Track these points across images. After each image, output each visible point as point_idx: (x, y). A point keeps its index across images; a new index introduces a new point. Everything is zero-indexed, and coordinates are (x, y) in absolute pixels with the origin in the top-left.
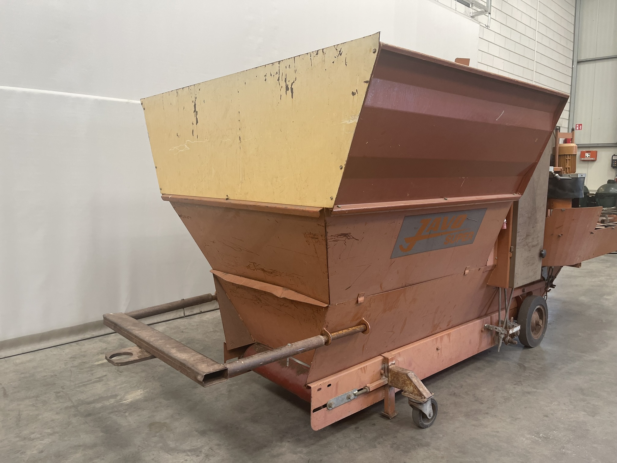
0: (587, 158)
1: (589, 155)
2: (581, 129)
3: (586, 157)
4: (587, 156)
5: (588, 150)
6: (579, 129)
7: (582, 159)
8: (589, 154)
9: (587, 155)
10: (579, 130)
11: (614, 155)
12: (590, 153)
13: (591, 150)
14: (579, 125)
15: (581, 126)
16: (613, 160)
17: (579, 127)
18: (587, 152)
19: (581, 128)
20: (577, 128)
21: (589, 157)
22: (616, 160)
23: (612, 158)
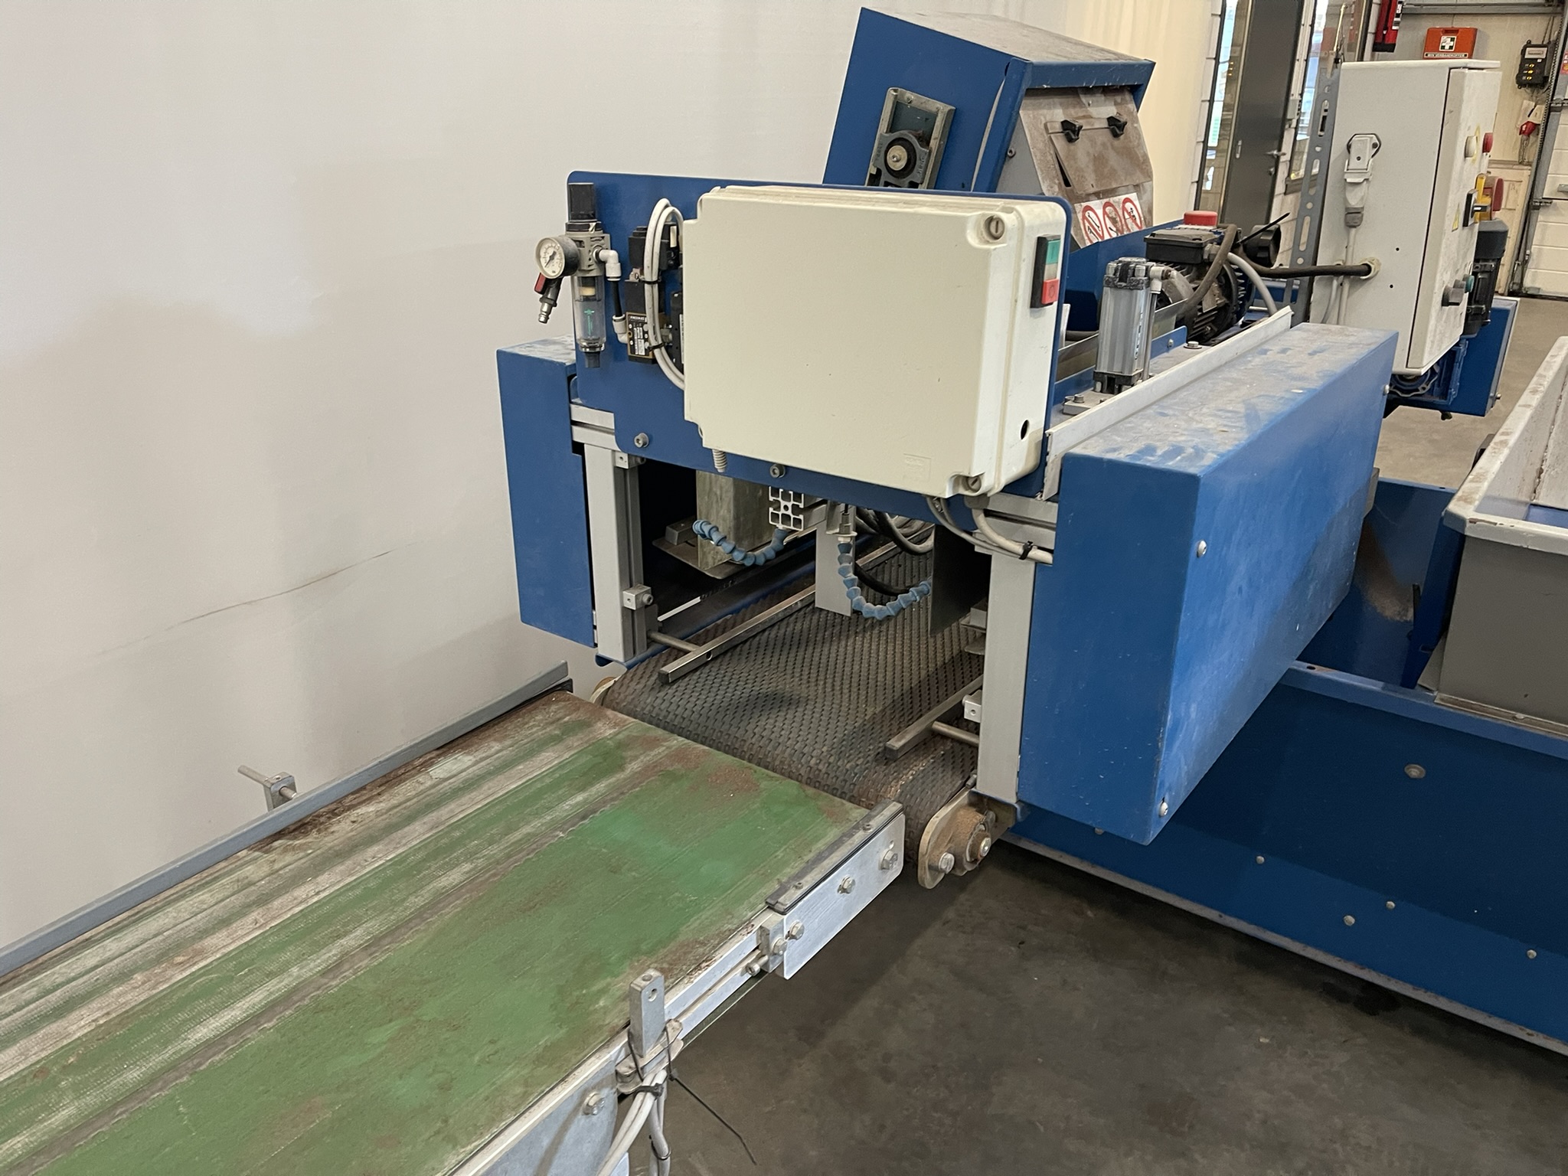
0: (1447, 52)
1: (1452, 44)
3: (1443, 47)
4: (1447, 47)
5: (1447, 24)
8: (1452, 40)
9: (1447, 41)
11: (1529, 44)
12: (1455, 36)
13: (1459, 23)
16: (1524, 61)
18: (1447, 32)
21: (1451, 47)
22: (1534, 60)
23: (1523, 52)
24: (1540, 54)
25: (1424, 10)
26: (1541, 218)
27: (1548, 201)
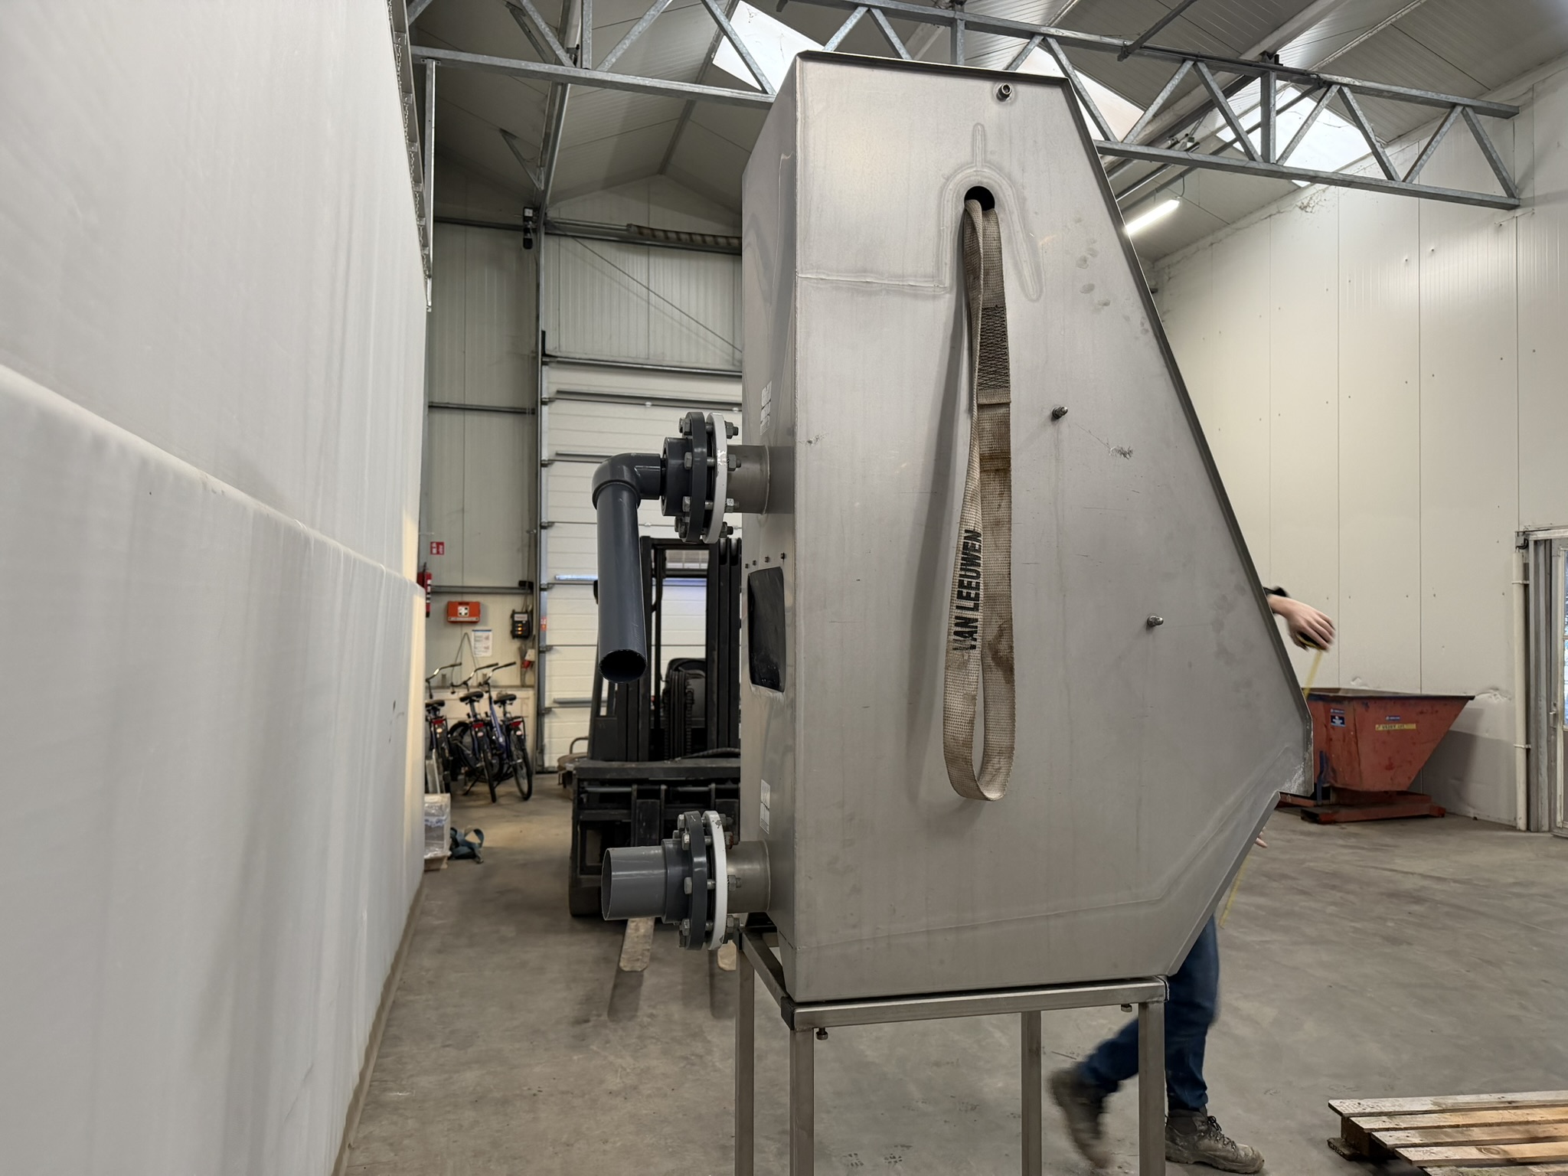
0: (463, 617)
1: (466, 611)
2: (443, 554)
3: (460, 614)
4: (463, 614)
5: (460, 599)
6: (438, 553)
7: (453, 619)
8: (466, 609)
9: (462, 610)
10: (438, 556)
11: (514, 613)
12: (468, 607)
13: (467, 599)
14: (439, 544)
15: (441, 547)
16: (514, 624)
17: (438, 548)
18: (461, 604)
19: (443, 551)
20: (435, 551)
21: (466, 614)
22: (521, 622)
23: (512, 616)
24: (524, 618)
25: (443, 590)
26: (547, 721)
27: (549, 710)
